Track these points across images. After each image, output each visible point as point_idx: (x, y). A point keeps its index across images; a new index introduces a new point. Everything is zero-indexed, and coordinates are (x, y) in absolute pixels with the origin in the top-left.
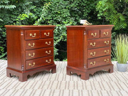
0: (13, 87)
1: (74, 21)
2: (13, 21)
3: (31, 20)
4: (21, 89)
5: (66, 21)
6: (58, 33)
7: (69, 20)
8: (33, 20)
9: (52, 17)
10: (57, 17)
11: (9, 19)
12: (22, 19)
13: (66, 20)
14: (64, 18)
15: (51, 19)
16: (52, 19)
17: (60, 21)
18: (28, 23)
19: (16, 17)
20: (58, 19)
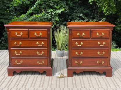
0: (15, 85)
1: (66, 6)
2: (6, 7)
3: (24, 5)
4: (22, 87)
5: (58, 6)
6: (51, 17)
7: (61, 5)
8: (26, 5)
9: (44, 1)
10: (49, 2)
11: (2, 4)
12: (15, 5)
13: (58, 4)
14: (56, 2)
15: (43, 4)
16: (45, 4)
17: (53, 6)
18: (20, 9)
19: (8, 2)
20: (50, 4)
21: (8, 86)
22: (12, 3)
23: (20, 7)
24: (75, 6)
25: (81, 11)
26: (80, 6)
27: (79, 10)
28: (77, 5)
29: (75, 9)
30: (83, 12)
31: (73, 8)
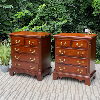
0: (9, 89)
1: (70, 18)
2: (10, 19)
3: (27, 17)
4: (15, 90)
5: (61, 18)
6: (54, 30)
7: (64, 17)
8: (29, 17)
9: (48, 13)
10: (53, 14)
11: (6, 16)
12: (19, 17)
13: (61, 16)
14: (60, 14)
15: (47, 16)
16: (48, 16)
17: (56, 18)
18: (24, 20)
19: (13, 14)
20: (54, 16)
21: (3, 89)
22: (16, 15)
23: (23, 19)
24: (80, 18)
25: (86, 23)
26: (85, 18)
27: (84, 22)
28: (82, 17)
29: (80, 21)
30: (88, 24)
31: (77, 20)
